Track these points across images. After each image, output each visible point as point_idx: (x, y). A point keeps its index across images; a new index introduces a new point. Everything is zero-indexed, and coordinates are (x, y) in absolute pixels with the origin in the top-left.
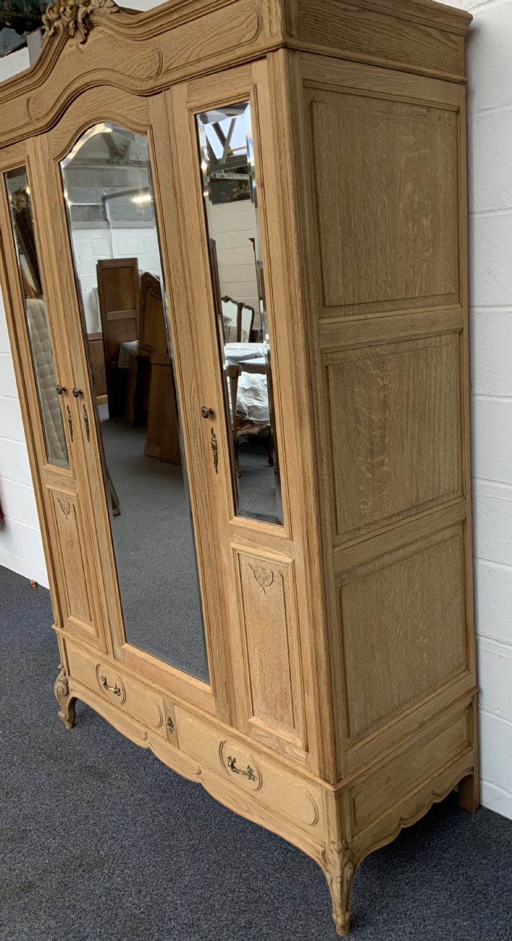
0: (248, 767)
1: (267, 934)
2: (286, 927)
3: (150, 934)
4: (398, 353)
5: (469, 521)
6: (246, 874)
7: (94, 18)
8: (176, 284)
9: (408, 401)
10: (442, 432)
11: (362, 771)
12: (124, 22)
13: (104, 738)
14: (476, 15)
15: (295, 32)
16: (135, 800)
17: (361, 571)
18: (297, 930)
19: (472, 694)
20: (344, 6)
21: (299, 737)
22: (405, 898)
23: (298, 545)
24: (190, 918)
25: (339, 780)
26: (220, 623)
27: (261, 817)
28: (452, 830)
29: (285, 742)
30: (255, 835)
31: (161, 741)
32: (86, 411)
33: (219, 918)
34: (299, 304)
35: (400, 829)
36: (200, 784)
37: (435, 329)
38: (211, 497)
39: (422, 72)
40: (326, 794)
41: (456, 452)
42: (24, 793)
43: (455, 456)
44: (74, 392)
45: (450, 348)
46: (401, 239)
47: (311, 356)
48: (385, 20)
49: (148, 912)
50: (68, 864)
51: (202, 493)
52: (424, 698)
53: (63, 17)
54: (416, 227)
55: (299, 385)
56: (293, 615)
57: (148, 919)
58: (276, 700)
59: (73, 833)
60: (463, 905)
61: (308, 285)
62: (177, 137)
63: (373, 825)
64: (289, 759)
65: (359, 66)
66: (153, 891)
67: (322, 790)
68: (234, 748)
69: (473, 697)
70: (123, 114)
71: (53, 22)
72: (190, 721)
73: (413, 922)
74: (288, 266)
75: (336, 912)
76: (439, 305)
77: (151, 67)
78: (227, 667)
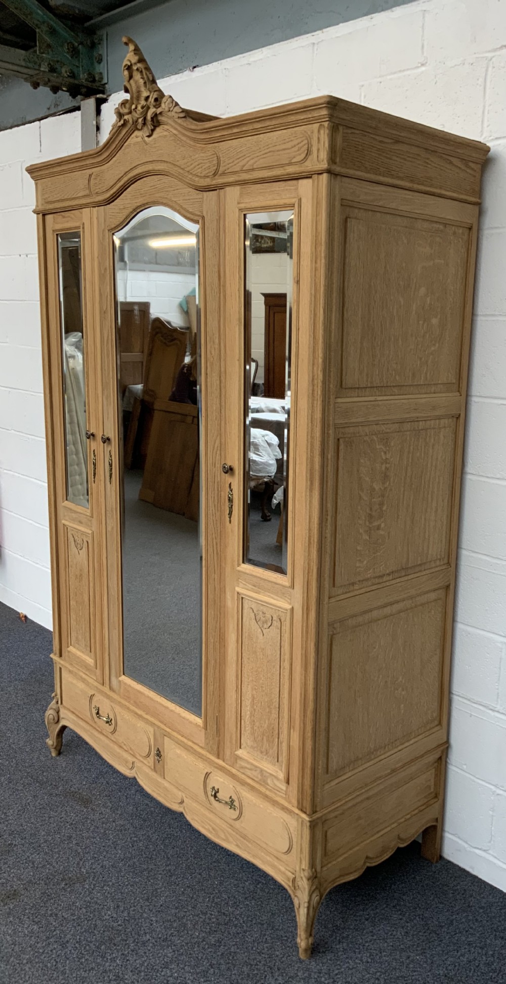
0: (231, 797)
1: (235, 953)
2: (252, 948)
3: (126, 944)
4: (401, 431)
5: (452, 587)
6: (219, 900)
7: (160, 118)
8: (211, 354)
9: (406, 474)
10: (434, 504)
11: (336, 806)
12: (190, 127)
13: (88, 767)
14: (493, 146)
15: (338, 160)
16: (116, 826)
17: (351, 622)
18: (263, 951)
19: (442, 748)
20: (381, 139)
21: (281, 770)
22: (365, 932)
23: (298, 593)
24: (165, 934)
25: (314, 812)
26: (218, 661)
27: (237, 845)
28: (413, 876)
29: (268, 775)
30: (228, 866)
31: (147, 770)
32: (111, 456)
33: (191, 936)
34: (320, 384)
35: (365, 867)
36: (182, 813)
37: (437, 413)
38: (222, 544)
39: (442, 195)
40: (302, 824)
41: (445, 523)
42: (11, 811)
43: (444, 527)
44: (102, 438)
45: (447, 431)
46: (412, 335)
47: (326, 429)
48: (415, 150)
49: (125, 925)
50: (51, 877)
51: (214, 540)
52: (398, 746)
53: (134, 113)
54: (425, 325)
55: (313, 453)
56: (287, 657)
57: (125, 931)
58: (263, 735)
59: (56, 850)
60: (418, 942)
61: (329, 369)
62: (227, 231)
63: (341, 858)
64: (270, 791)
65: (390, 189)
66: (131, 907)
67: (297, 820)
68: (219, 778)
69: (442, 752)
70: (178, 202)
71: (124, 116)
72: (178, 751)
73: (370, 952)
74: (314, 352)
75: (300, 937)
76: (440, 393)
77: (209, 168)
78: (220, 701)
